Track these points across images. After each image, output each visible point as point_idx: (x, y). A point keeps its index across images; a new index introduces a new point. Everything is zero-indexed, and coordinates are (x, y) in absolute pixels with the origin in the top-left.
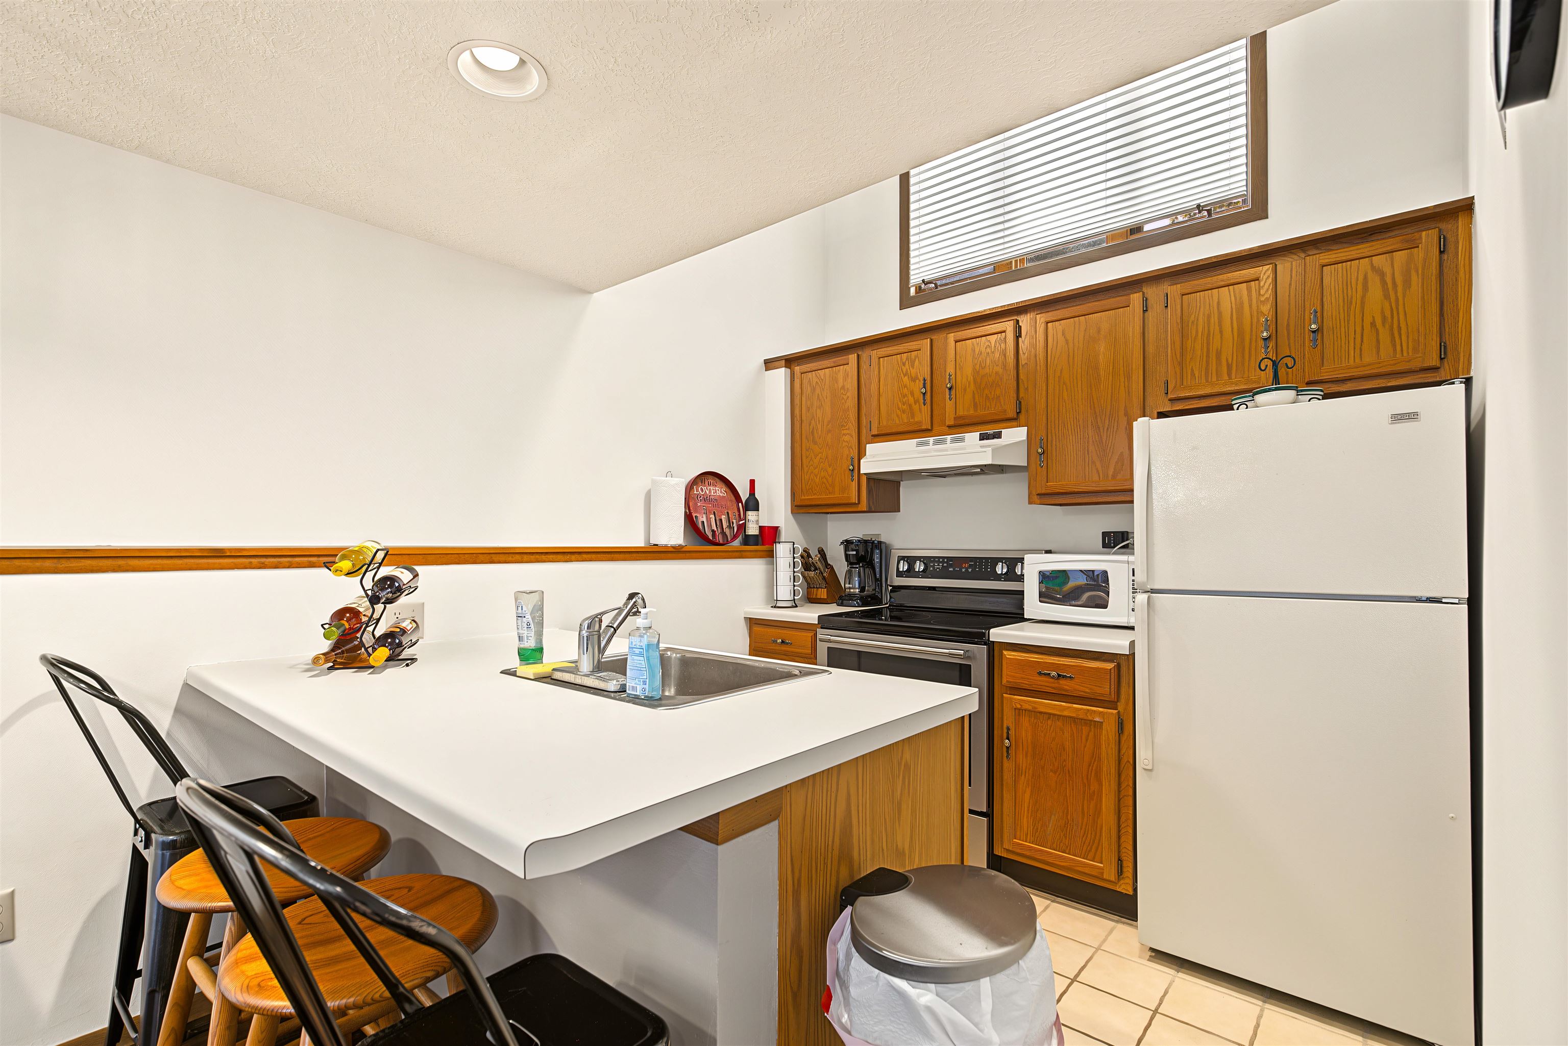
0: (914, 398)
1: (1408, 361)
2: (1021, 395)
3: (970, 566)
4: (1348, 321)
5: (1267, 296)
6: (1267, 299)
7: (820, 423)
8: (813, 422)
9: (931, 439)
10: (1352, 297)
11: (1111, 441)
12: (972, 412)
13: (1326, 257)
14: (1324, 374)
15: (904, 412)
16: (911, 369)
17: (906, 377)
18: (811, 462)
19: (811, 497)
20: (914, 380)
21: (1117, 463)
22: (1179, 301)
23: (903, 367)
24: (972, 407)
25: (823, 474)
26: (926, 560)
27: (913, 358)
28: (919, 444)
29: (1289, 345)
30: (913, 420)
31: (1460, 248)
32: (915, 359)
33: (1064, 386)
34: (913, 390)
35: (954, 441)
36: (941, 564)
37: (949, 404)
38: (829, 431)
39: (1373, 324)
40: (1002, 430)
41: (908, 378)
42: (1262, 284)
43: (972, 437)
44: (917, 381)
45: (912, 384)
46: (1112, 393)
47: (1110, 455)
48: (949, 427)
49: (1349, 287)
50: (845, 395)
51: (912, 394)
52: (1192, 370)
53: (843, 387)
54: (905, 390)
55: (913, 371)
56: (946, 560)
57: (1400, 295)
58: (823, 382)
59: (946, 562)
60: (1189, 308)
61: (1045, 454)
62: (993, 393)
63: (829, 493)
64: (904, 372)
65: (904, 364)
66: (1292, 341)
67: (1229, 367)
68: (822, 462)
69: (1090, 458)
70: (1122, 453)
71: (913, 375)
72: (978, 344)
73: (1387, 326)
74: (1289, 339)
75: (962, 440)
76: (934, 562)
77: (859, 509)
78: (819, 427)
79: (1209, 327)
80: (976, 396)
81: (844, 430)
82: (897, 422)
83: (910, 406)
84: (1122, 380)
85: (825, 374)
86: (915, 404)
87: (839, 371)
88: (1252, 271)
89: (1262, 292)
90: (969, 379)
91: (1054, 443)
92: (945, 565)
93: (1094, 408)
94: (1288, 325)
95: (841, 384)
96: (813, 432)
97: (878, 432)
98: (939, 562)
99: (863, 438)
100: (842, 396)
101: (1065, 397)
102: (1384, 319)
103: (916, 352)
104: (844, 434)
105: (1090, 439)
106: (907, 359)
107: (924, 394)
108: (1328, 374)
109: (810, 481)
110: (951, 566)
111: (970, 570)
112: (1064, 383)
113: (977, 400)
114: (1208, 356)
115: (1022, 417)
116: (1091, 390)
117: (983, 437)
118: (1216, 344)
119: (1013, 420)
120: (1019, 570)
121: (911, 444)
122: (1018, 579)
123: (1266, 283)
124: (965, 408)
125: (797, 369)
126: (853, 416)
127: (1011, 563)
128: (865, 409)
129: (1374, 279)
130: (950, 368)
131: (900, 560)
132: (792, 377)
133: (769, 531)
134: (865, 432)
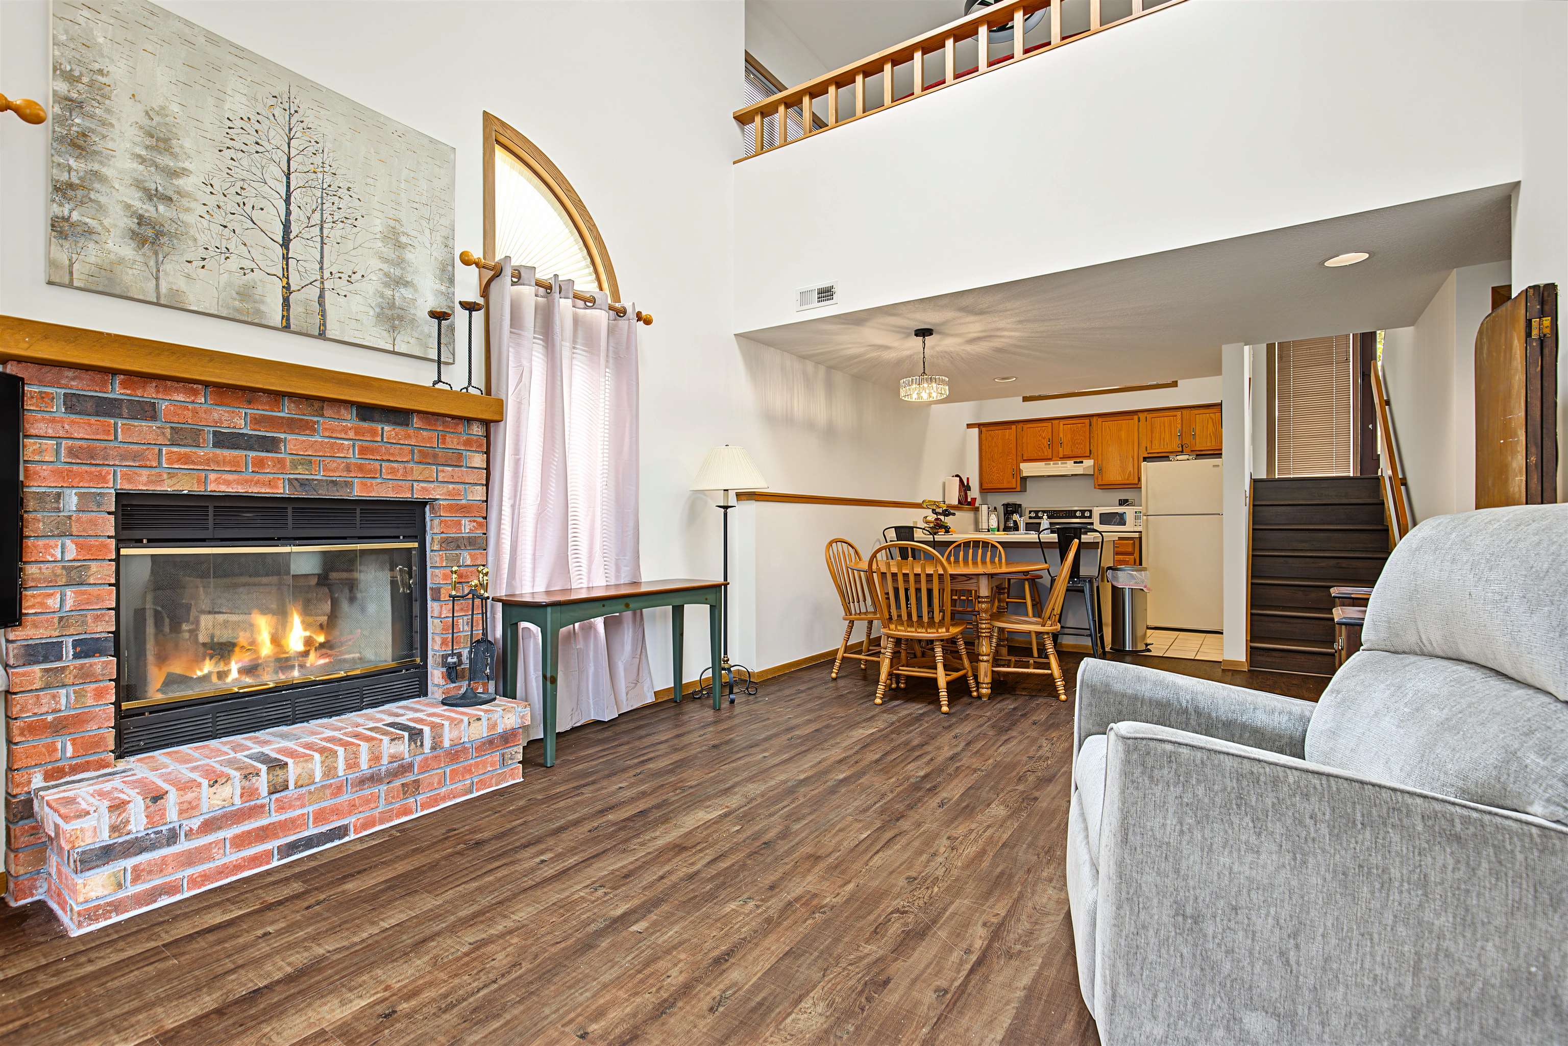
0: (1044, 446)
2: (1091, 448)
3: (1064, 514)
5: (1179, 421)
6: (1180, 423)
7: (997, 453)
8: (992, 453)
9: (1052, 463)
11: (1126, 466)
12: (1071, 453)
13: (1197, 412)
14: (1196, 448)
15: (1040, 451)
16: (1043, 434)
18: (991, 470)
19: (994, 487)
21: (1128, 474)
22: (1150, 420)
24: (1071, 451)
25: (997, 475)
26: (1043, 512)
27: (1043, 430)
28: (1046, 464)
29: (1183, 438)
30: (1043, 455)
32: (1045, 431)
33: (1109, 446)
34: (1044, 443)
35: (1063, 464)
37: (1061, 450)
38: (1001, 457)
39: (1210, 434)
40: (1083, 461)
41: (1041, 437)
43: (1070, 463)
44: (1045, 438)
45: (1043, 440)
46: (1127, 449)
47: (1126, 471)
48: (1060, 458)
50: (1010, 442)
52: (1155, 444)
53: (1008, 439)
54: (1040, 442)
56: (1052, 512)
58: (997, 435)
60: (1154, 423)
61: (1102, 470)
62: (1080, 446)
63: (1001, 484)
64: (1040, 435)
65: (1040, 432)
66: (1186, 437)
67: (1167, 443)
68: (997, 470)
70: (1130, 471)
71: (1043, 437)
72: (1073, 427)
75: (1066, 464)
76: (1047, 512)
77: (1018, 491)
78: (996, 455)
79: (1161, 430)
81: (1008, 457)
82: (1036, 455)
83: (1043, 449)
85: (998, 432)
86: (1045, 448)
87: (1006, 432)
88: (1175, 413)
90: (1069, 440)
91: (1105, 466)
93: (1120, 454)
94: (1185, 432)
95: (1006, 437)
96: (992, 457)
97: (1026, 458)
98: (1049, 512)
99: (1018, 461)
100: (1008, 442)
101: (1108, 450)
103: (1045, 427)
104: (1008, 459)
105: (1119, 464)
106: (1041, 430)
107: (1049, 445)
108: (1198, 448)
109: (991, 478)
113: (1073, 448)
114: (1161, 439)
115: (1092, 456)
116: (1119, 448)
117: (1075, 463)
118: (1163, 436)
119: (1088, 457)
120: (1087, 514)
121: (1042, 464)
122: (1086, 517)
123: (1179, 417)
124: (1068, 452)
125: (984, 429)
126: (1014, 451)
127: (1083, 512)
128: (1019, 449)
129: (1210, 421)
130: (1061, 435)
131: (1030, 512)
132: (980, 433)
133: (974, 500)
134: (1019, 458)
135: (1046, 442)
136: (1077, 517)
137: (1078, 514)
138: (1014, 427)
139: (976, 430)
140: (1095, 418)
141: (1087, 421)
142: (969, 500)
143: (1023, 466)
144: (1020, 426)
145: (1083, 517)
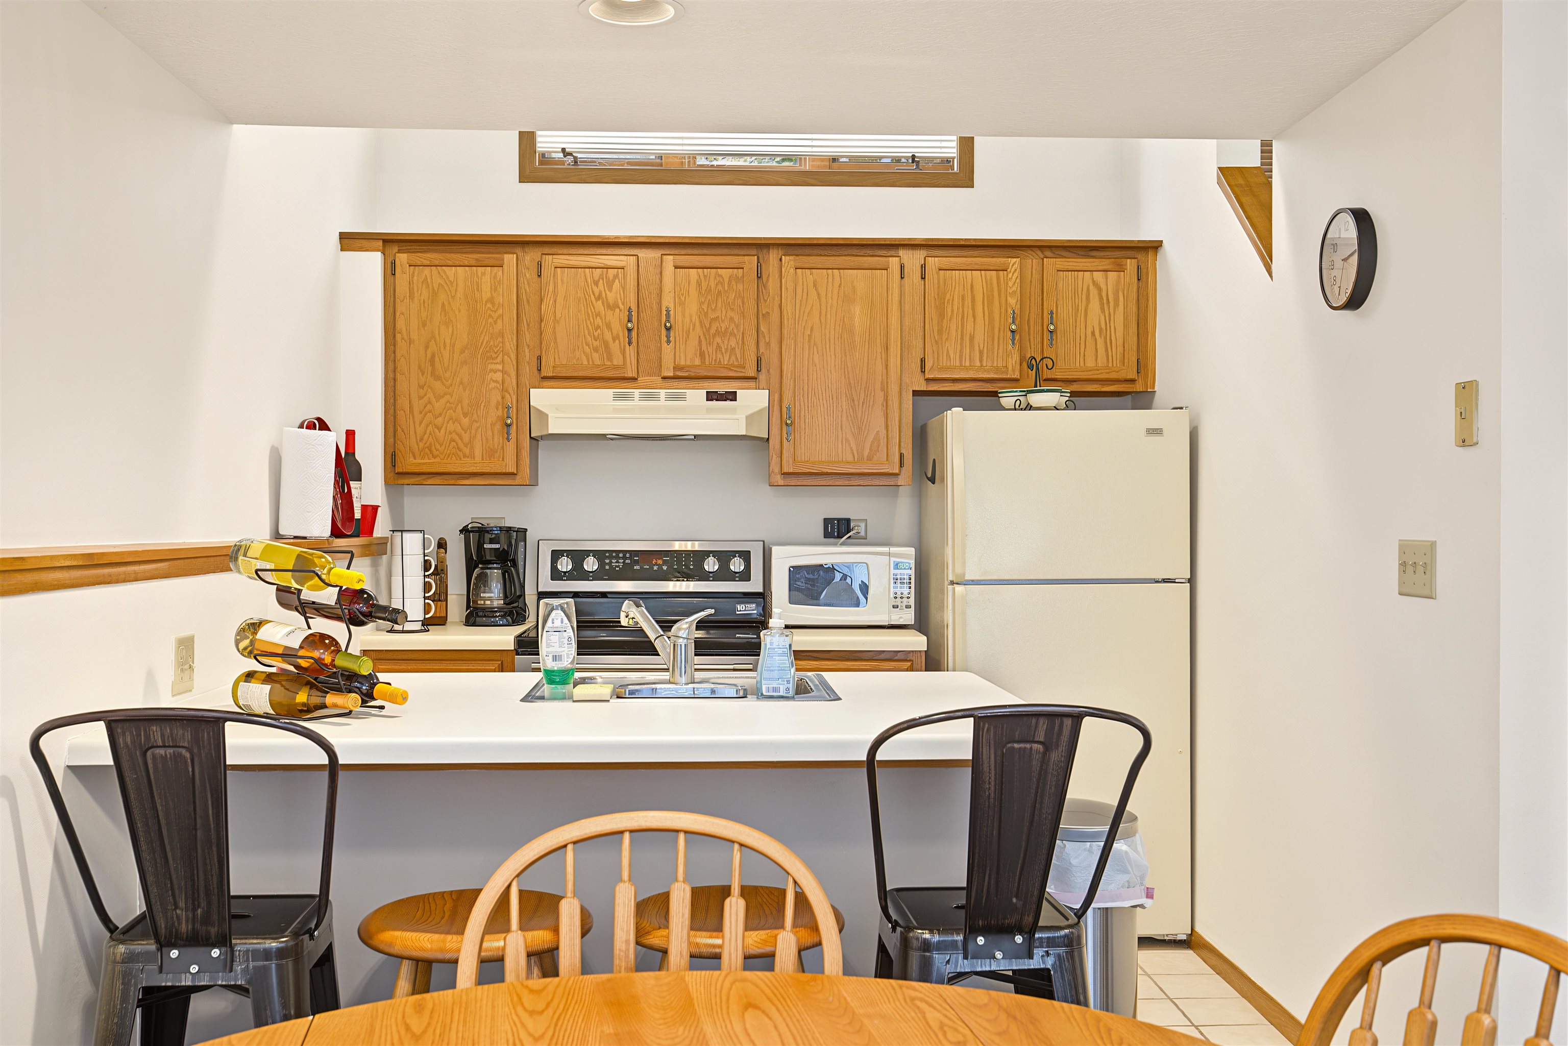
0: (612, 334)
1: (1117, 372)
2: (762, 350)
3: (665, 562)
4: (1076, 327)
5: (1014, 289)
6: (1015, 292)
7: (448, 348)
8: (432, 343)
9: (637, 392)
10: (1078, 306)
11: (866, 417)
12: (697, 362)
13: (1061, 263)
14: (1059, 374)
15: (596, 350)
16: (607, 291)
17: (600, 303)
18: (429, 407)
19: (428, 461)
20: (612, 307)
21: (873, 442)
22: (936, 276)
23: (595, 288)
24: (698, 355)
25: (451, 427)
26: (600, 555)
27: (611, 278)
28: (617, 397)
29: (1030, 340)
30: (609, 363)
31: (1150, 280)
32: (614, 281)
33: (815, 348)
34: (610, 322)
35: (671, 398)
36: (621, 561)
37: (667, 349)
38: (464, 363)
39: (1093, 333)
40: (737, 390)
41: (603, 303)
42: (1010, 275)
43: (696, 395)
44: (617, 310)
45: (610, 313)
46: (868, 363)
47: (866, 433)
48: (664, 378)
49: (1076, 295)
50: (495, 312)
51: (609, 327)
52: (948, 351)
53: (491, 300)
54: (598, 321)
55: (611, 296)
56: (628, 555)
57: (1112, 311)
58: (452, 286)
59: (630, 558)
60: (945, 286)
61: (793, 425)
62: (726, 342)
63: (465, 456)
64: (597, 295)
65: (596, 283)
66: (1032, 337)
67: (981, 353)
68: (449, 409)
69: (844, 435)
70: (878, 432)
71: (611, 301)
72: (705, 276)
73: (1103, 338)
74: (1029, 335)
75: (682, 398)
76: (611, 557)
77: (517, 482)
78: (446, 354)
79: (963, 309)
80: (704, 343)
81: (492, 363)
82: (585, 363)
83: (606, 344)
84: (879, 350)
85: (456, 274)
86: (614, 341)
87: (483, 274)
88: (1002, 260)
89: (1010, 284)
90: (693, 320)
91: (803, 413)
92: (628, 561)
93: (849, 378)
94: (1029, 320)
95: (486, 294)
96: (432, 362)
97: (553, 373)
98: (617, 557)
99: (525, 380)
100: (489, 312)
101: (816, 361)
102: (1101, 330)
103: (616, 270)
104: (491, 370)
105: (845, 411)
106: (601, 277)
107: (629, 330)
108: (1061, 374)
109: (426, 436)
110: (636, 562)
111: (665, 568)
112: (815, 344)
113: (704, 348)
114: (962, 339)
115: (762, 377)
116: (846, 356)
117: (711, 396)
118: (969, 328)
119: (751, 380)
120: (737, 565)
121: (604, 395)
122: (732, 576)
123: (1013, 275)
124: (688, 357)
125: (402, 258)
126: (510, 345)
127: (724, 557)
128: (527, 337)
129: (1094, 292)
130: (668, 301)
131: (556, 555)
132: (390, 270)
133: (371, 512)
134: (528, 370)
135: (616, 320)
136: (705, 576)
137: (711, 565)
138: (510, 259)
139: (373, 261)
140: (773, 256)
141: (751, 262)
142: (358, 515)
143: (540, 398)
144: (530, 256)
145: (724, 574)
